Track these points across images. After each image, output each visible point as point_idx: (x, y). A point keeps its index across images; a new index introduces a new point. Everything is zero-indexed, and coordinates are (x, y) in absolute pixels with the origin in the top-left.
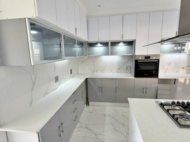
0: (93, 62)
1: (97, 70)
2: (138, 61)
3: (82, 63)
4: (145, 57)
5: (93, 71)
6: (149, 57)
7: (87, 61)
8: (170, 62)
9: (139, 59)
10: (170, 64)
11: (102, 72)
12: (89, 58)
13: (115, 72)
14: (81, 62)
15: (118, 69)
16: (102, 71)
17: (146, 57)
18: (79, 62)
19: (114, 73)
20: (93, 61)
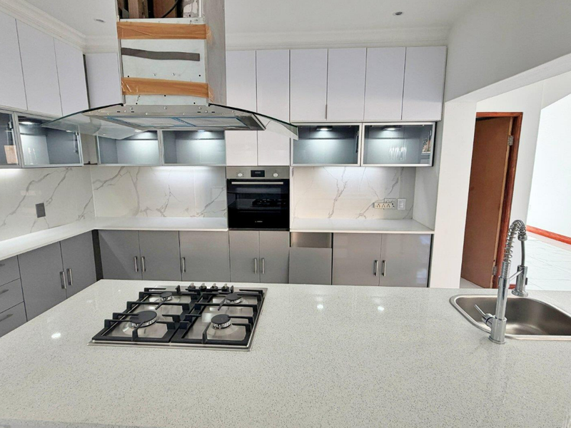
0: (135, 185)
1: (147, 209)
2: (233, 183)
3: (102, 186)
4: (252, 171)
5: (136, 212)
6: (262, 173)
7: (117, 179)
8: (341, 189)
9: (237, 176)
10: (341, 193)
11: (160, 214)
12: (122, 173)
13: (198, 214)
14: (98, 184)
15: (207, 206)
16: (161, 212)
17: (253, 173)
18: (94, 183)
19: (194, 216)
20: (135, 180)
